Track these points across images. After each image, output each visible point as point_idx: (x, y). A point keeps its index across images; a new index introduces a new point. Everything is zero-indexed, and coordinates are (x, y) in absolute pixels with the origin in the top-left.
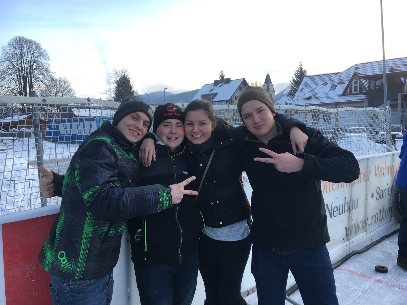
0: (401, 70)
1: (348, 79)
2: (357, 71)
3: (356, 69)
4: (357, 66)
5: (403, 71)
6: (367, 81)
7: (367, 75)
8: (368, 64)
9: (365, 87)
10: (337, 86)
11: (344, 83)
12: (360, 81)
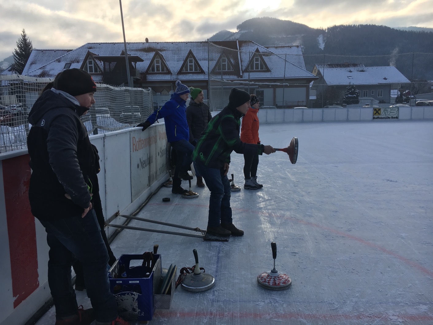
0: (130, 55)
1: (82, 58)
2: (91, 51)
3: (89, 48)
4: (90, 46)
5: (132, 56)
6: (101, 62)
7: (100, 56)
8: (100, 44)
9: (100, 68)
10: (71, 64)
11: (78, 62)
12: (95, 61)
